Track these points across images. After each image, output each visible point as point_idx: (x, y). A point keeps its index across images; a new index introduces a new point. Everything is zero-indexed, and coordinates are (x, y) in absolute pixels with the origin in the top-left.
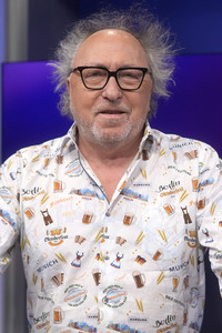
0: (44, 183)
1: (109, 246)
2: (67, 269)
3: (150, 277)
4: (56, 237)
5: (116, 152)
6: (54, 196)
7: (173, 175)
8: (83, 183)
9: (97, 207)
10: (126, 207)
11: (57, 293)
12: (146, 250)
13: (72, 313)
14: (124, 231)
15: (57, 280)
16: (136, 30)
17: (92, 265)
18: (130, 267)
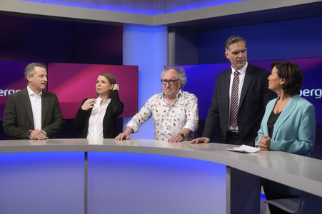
0: (157, 103)
1: (169, 117)
2: (160, 122)
3: (177, 124)
4: (158, 115)
5: (173, 97)
6: (159, 106)
7: (183, 102)
8: (165, 104)
9: (167, 109)
10: (174, 109)
11: (158, 127)
12: (176, 118)
13: (161, 131)
14: (172, 114)
15: (158, 124)
16: (178, 71)
17: (165, 121)
18: (173, 122)
